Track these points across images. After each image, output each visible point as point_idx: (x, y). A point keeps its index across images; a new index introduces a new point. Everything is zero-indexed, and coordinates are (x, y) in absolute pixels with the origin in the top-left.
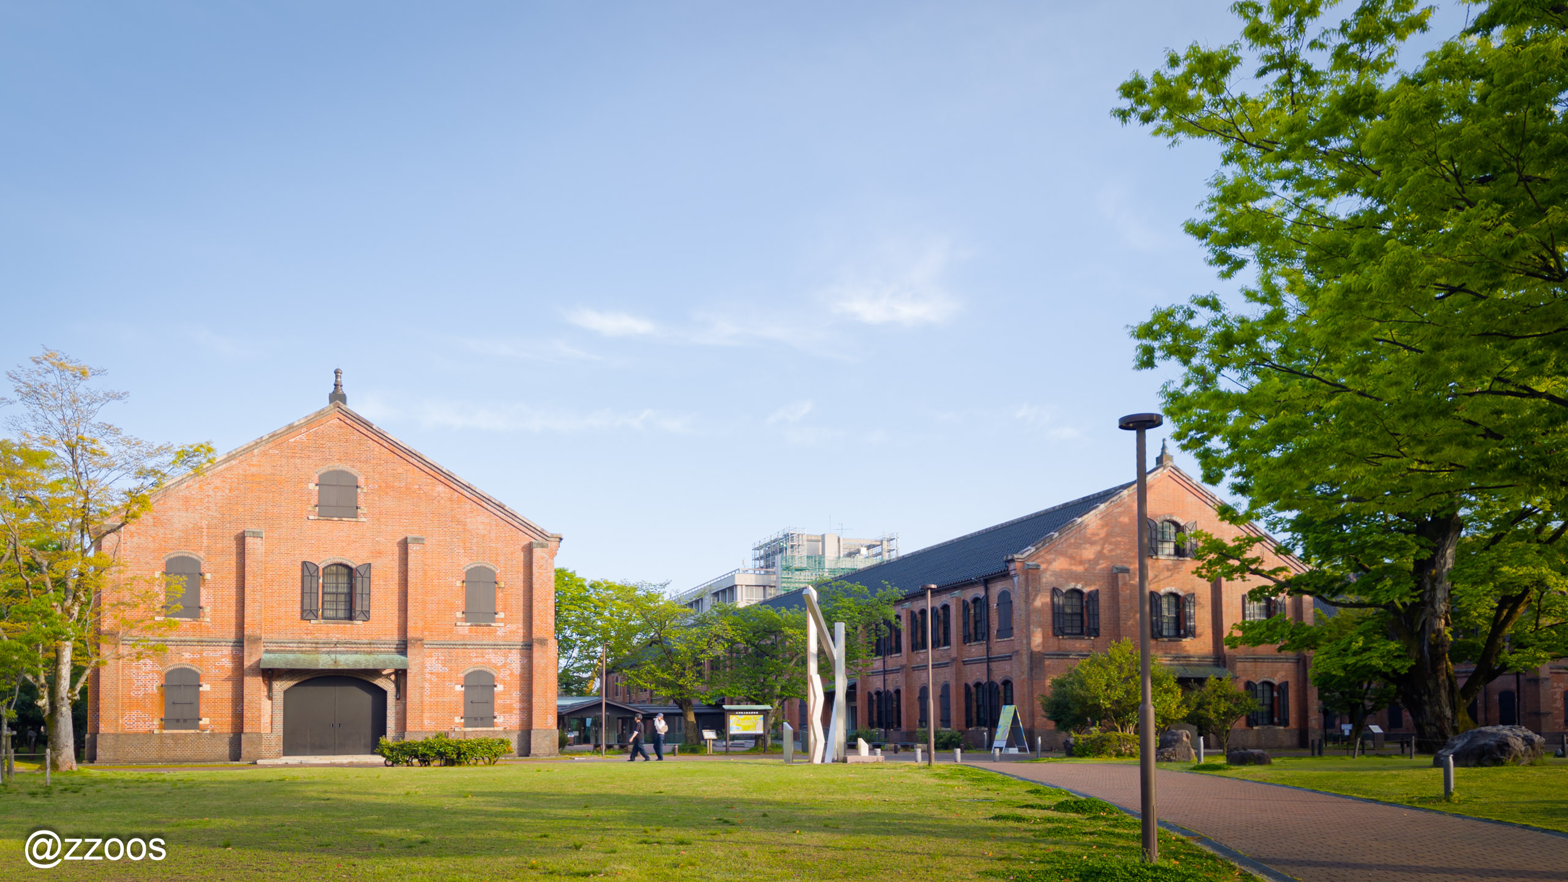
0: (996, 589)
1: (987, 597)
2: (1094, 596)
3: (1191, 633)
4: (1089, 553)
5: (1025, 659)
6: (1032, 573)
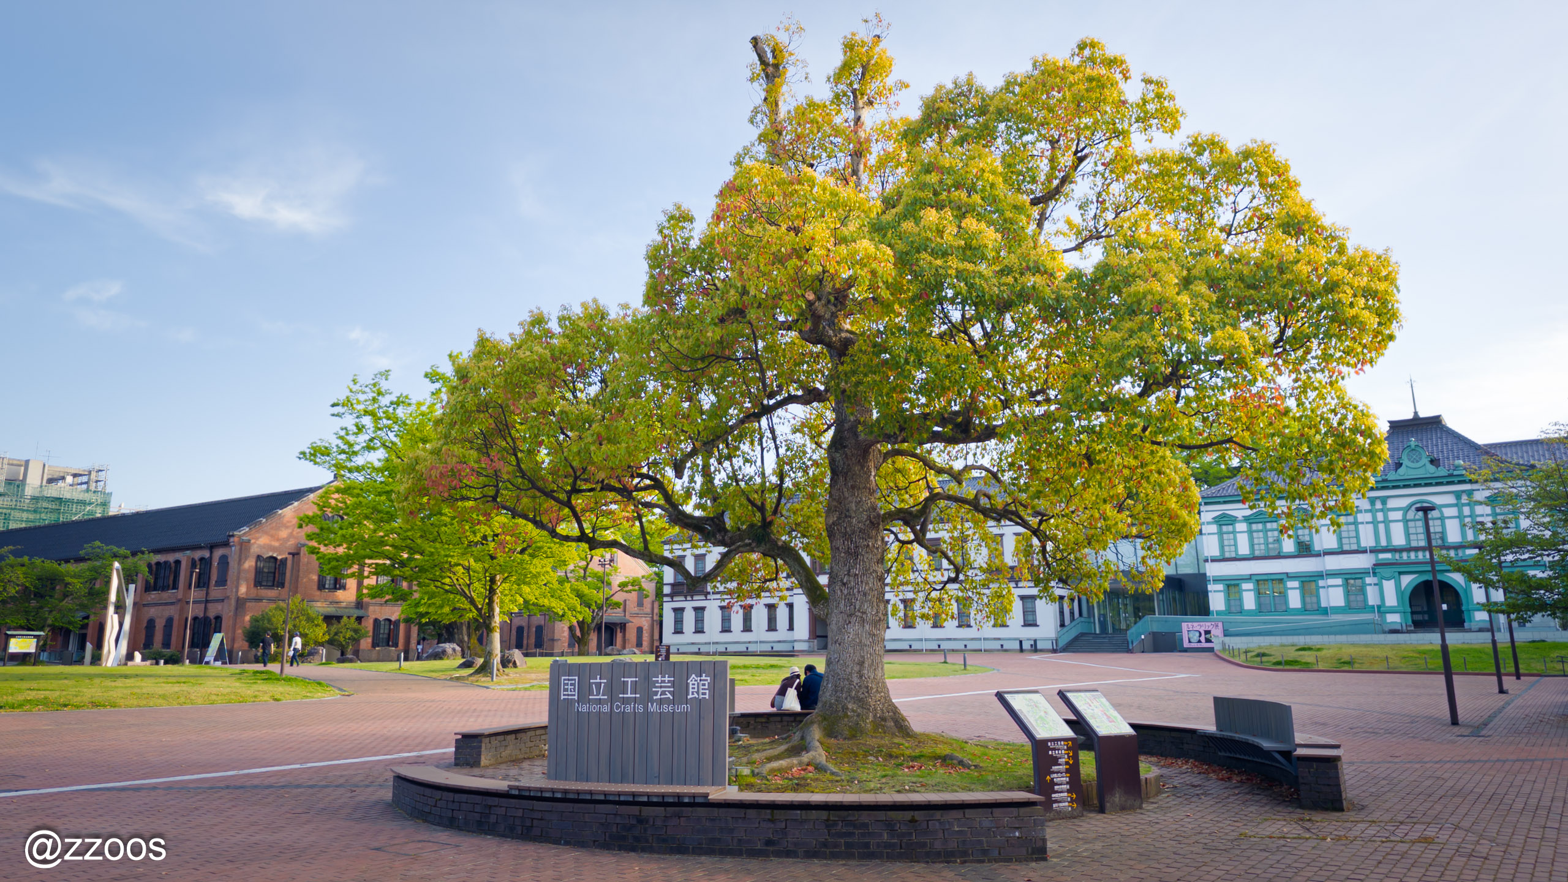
0: (218, 553)
1: (211, 557)
2: (284, 562)
3: (343, 587)
4: (284, 534)
5: (233, 602)
6: (245, 545)
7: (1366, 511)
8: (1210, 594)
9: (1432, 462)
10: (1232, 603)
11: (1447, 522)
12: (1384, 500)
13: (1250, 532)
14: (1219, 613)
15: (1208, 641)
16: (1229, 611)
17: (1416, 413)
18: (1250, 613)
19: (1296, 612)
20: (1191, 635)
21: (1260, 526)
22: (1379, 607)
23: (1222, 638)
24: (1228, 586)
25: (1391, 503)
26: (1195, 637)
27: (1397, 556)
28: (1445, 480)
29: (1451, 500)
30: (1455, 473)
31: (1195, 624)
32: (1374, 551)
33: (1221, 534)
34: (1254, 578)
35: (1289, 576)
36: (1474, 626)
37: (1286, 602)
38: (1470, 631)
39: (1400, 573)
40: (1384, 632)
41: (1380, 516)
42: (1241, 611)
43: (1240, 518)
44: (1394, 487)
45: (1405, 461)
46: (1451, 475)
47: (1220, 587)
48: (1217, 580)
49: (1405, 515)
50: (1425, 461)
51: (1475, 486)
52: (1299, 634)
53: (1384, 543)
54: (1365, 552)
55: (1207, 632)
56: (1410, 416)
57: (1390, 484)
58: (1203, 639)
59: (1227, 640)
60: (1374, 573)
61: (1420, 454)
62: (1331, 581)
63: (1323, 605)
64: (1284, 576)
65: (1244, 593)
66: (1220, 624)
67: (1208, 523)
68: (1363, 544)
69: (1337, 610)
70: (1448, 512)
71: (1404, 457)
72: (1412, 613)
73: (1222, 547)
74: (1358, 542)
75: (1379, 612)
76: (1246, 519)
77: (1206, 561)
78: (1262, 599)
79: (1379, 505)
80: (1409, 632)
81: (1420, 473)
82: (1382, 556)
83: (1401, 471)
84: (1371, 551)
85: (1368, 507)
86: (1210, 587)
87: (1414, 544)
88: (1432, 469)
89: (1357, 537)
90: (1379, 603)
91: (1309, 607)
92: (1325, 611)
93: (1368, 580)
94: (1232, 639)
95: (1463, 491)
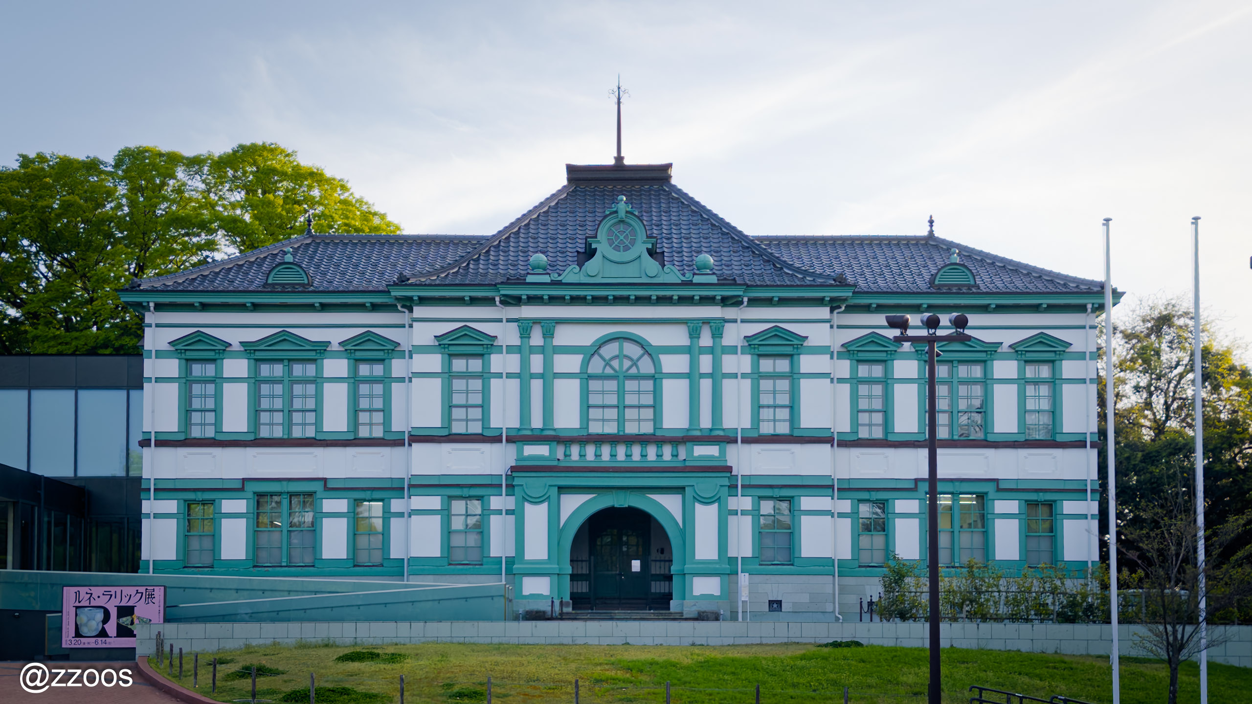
7: (511, 349)
8: (145, 523)
9: (651, 253)
10: (195, 544)
11: (667, 384)
12: (549, 327)
13: (255, 382)
14: (160, 566)
15: (124, 632)
16: (184, 563)
17: (619, 158)
18: (233, 567)
19: (335, 568)
20: (83, 618)
21: (278, 370)
22: (510, 561)
23: (158, 626)
24: (189, 505)
25: (564, 336)
26: (93, 622)
27: (560, 452)
28: (675, 293)
29: (678, 336)
30: (697, 279)
31: (97, 591)
32: (515, 438)
33: (186, 381)
34: (251, 488)
35: (329, 487)
36: (690, 609)
37: (315, 545)
38: (680, 617)
39: (562, 489)
40: (516, 618)
41: (537, 363)
42: (214, 564)
43: (236, 347)
44: (576, 300)
45: (602, 246)
46: (689, 284)
47: (171, 506)
48: (165, 490)
49: (586, 363)
50: (641, 248)
51: (730, 313)
52: (341, 619)
53: (537, 422)
54: (497, 439)
55: (126, 611)
56: (611, 162)
57: (568, 293)
58: (111, 628)
59: (171, 630)
60: (510, 486)
61: (634, 232)
62: (419, 502)
63: (395, 553)
64: (318, 487)
65: (225, 523)
66: (159, 593)
67: (160, 354)
68: (496, 422)
69: (422, 566)
70: (672, 363)
71: (602, 235)
72: (574, 577)
73: (186, 412)
74: (485, 419)
75: (509, 572)
76: (250, 350)
77: (145, 443)
78: (264, 539)
79: (537, 339)
80: (562, 617)
81: (629, 274)
82: (531, 450)
83: (593, 265)
84: (509, 440)
85: (515, 340)
86: (147, 506)
87: (595, 428)
88: (651, 266)
89: (484, 406)
90: (512, 553)
91: (363, 558)
92: (397, 569)
93: (496, 502)
94: (184, 627)
95: (706, 321)
